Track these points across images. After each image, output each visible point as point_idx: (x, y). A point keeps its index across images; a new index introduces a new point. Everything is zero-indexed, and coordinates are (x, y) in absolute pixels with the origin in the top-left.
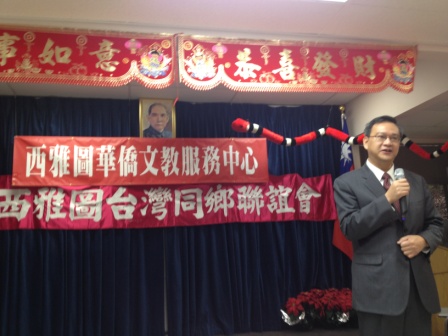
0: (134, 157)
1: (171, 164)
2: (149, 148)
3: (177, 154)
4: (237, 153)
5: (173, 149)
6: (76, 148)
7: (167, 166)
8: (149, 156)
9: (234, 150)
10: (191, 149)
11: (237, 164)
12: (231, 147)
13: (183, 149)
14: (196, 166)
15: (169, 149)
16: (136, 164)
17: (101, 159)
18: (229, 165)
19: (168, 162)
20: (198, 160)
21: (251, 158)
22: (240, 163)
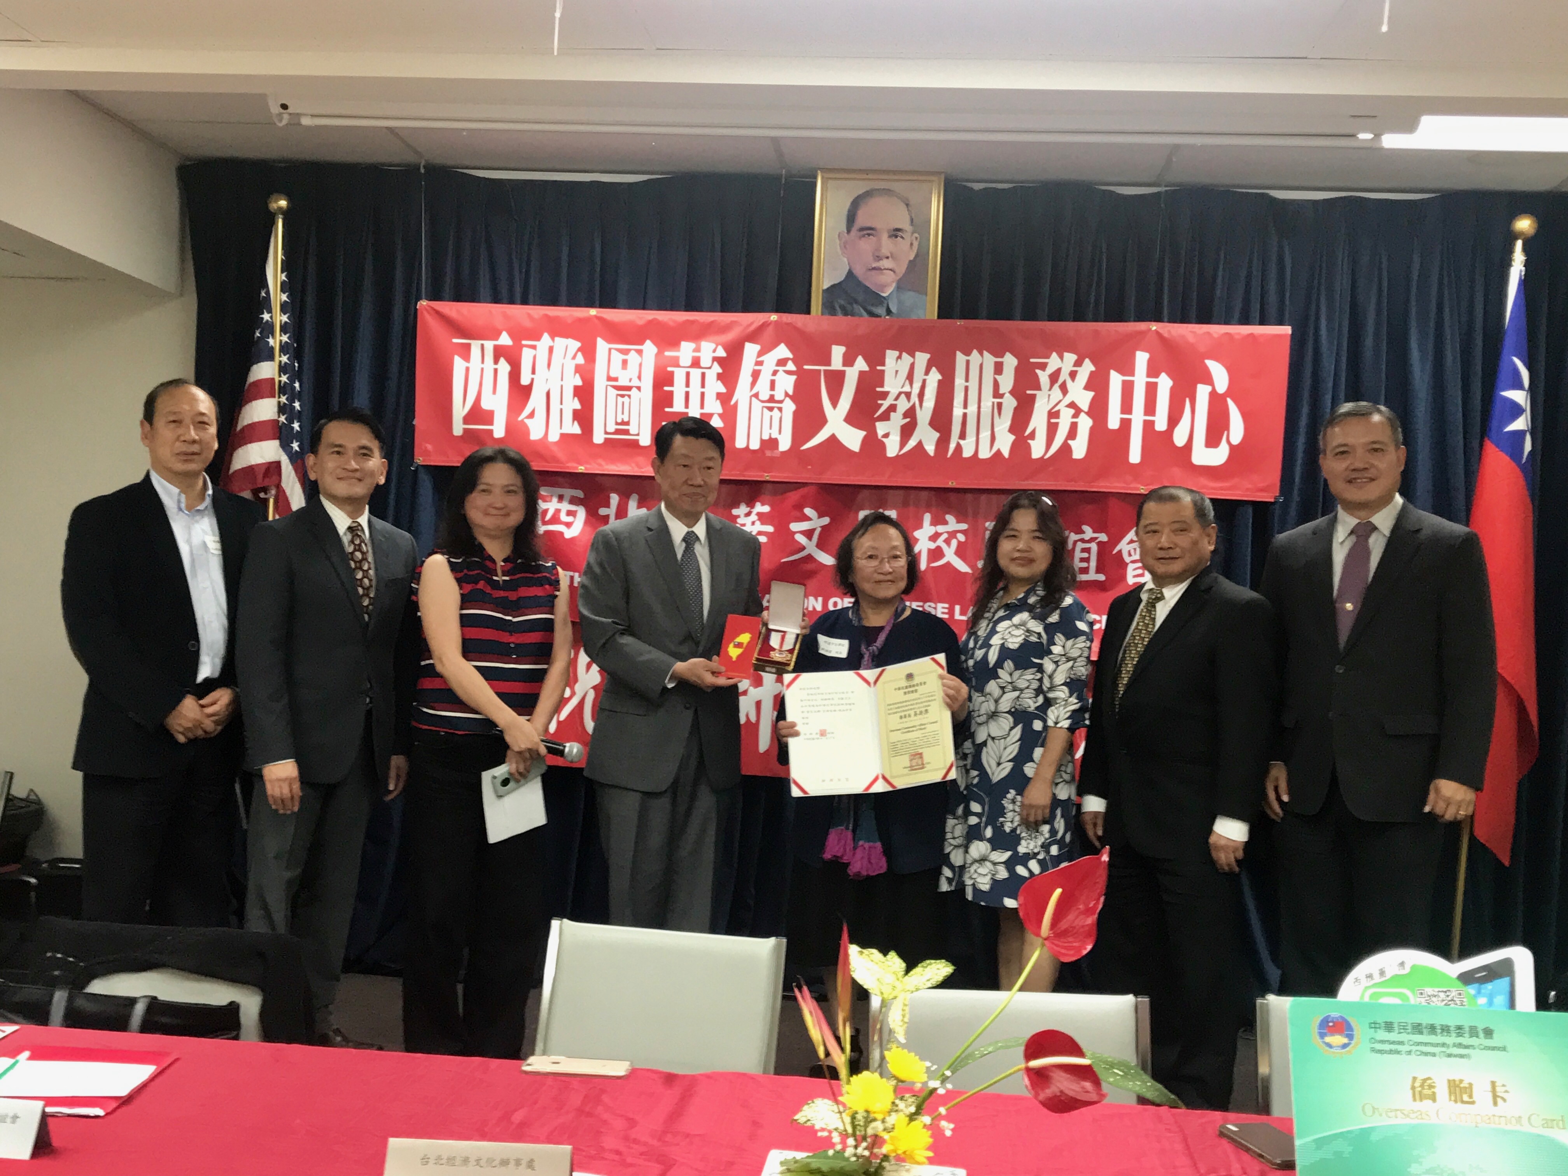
0: (786, 383)
1: (911, 413)
2: (838, 352)
3: (935, 377)
4: (1165, 383)
5: (922, 358)
6: (602, 346)
7: (897, 420)
8: (836, 381)
9: (1153, 370)
10: (989, 360)
11: (1161, 425)
12: (1142, 359)
13: (960, 358)
14: (1004, 424)
15: (907, 359)
16: (789, 407)
17: (678, 389)
18: (1126, 424)
19: (903, 405)
20: (1010, 403)
21: (1217, 403)
22: (1174, 420)
